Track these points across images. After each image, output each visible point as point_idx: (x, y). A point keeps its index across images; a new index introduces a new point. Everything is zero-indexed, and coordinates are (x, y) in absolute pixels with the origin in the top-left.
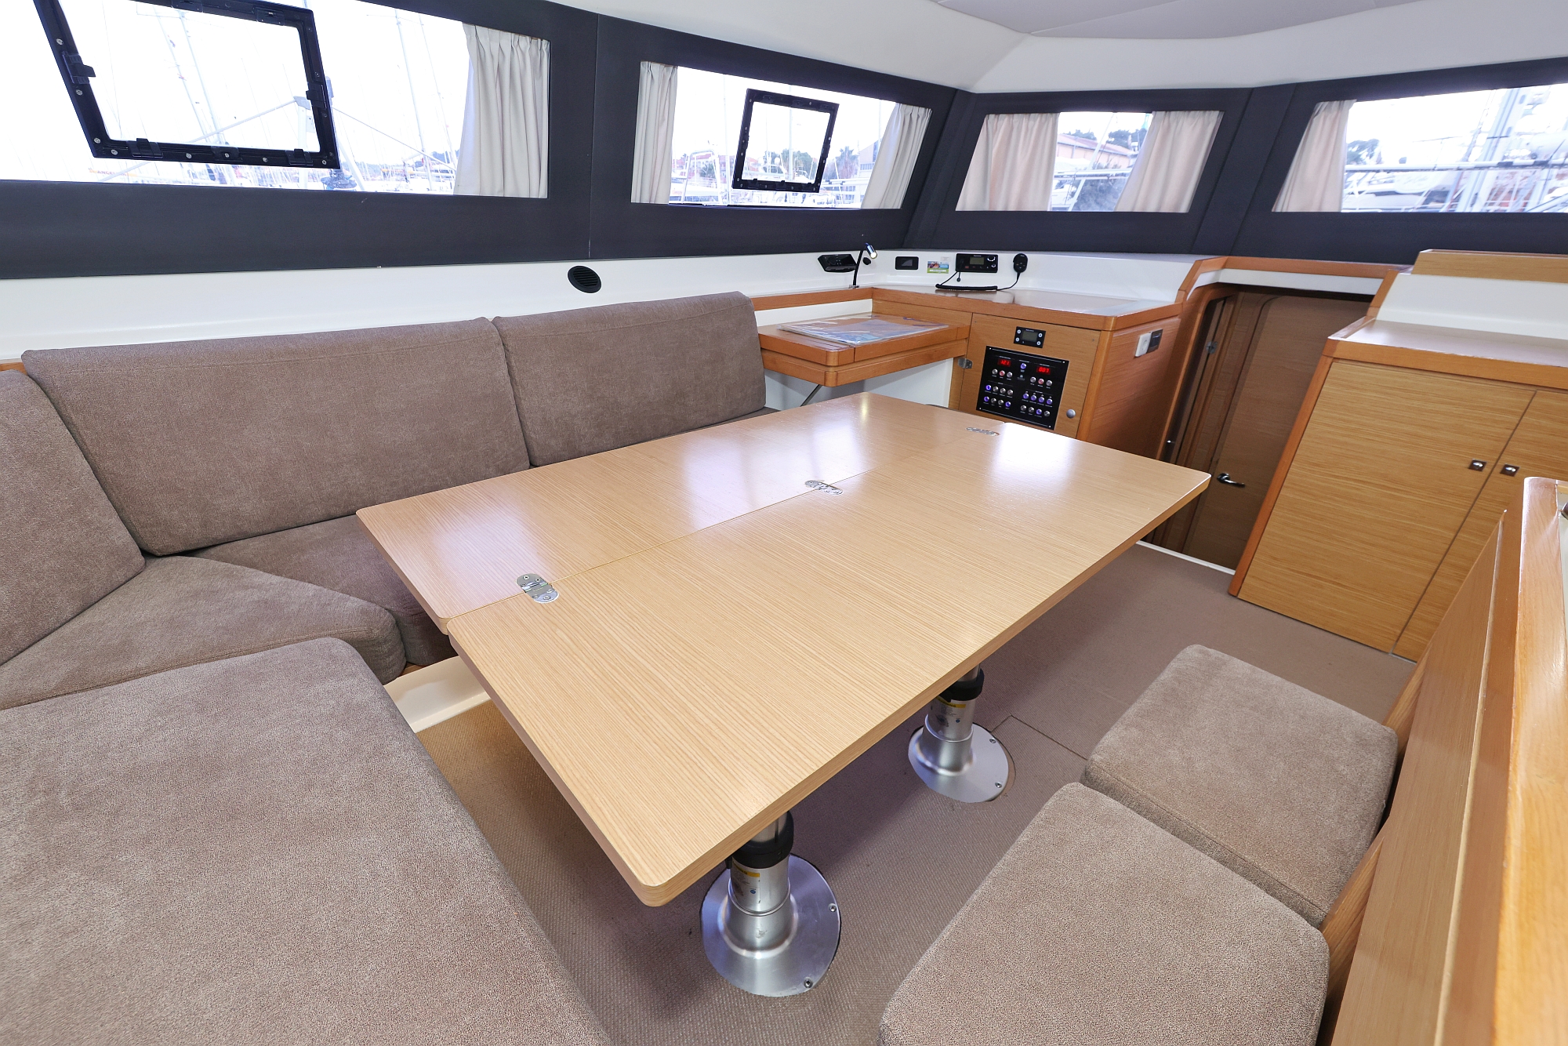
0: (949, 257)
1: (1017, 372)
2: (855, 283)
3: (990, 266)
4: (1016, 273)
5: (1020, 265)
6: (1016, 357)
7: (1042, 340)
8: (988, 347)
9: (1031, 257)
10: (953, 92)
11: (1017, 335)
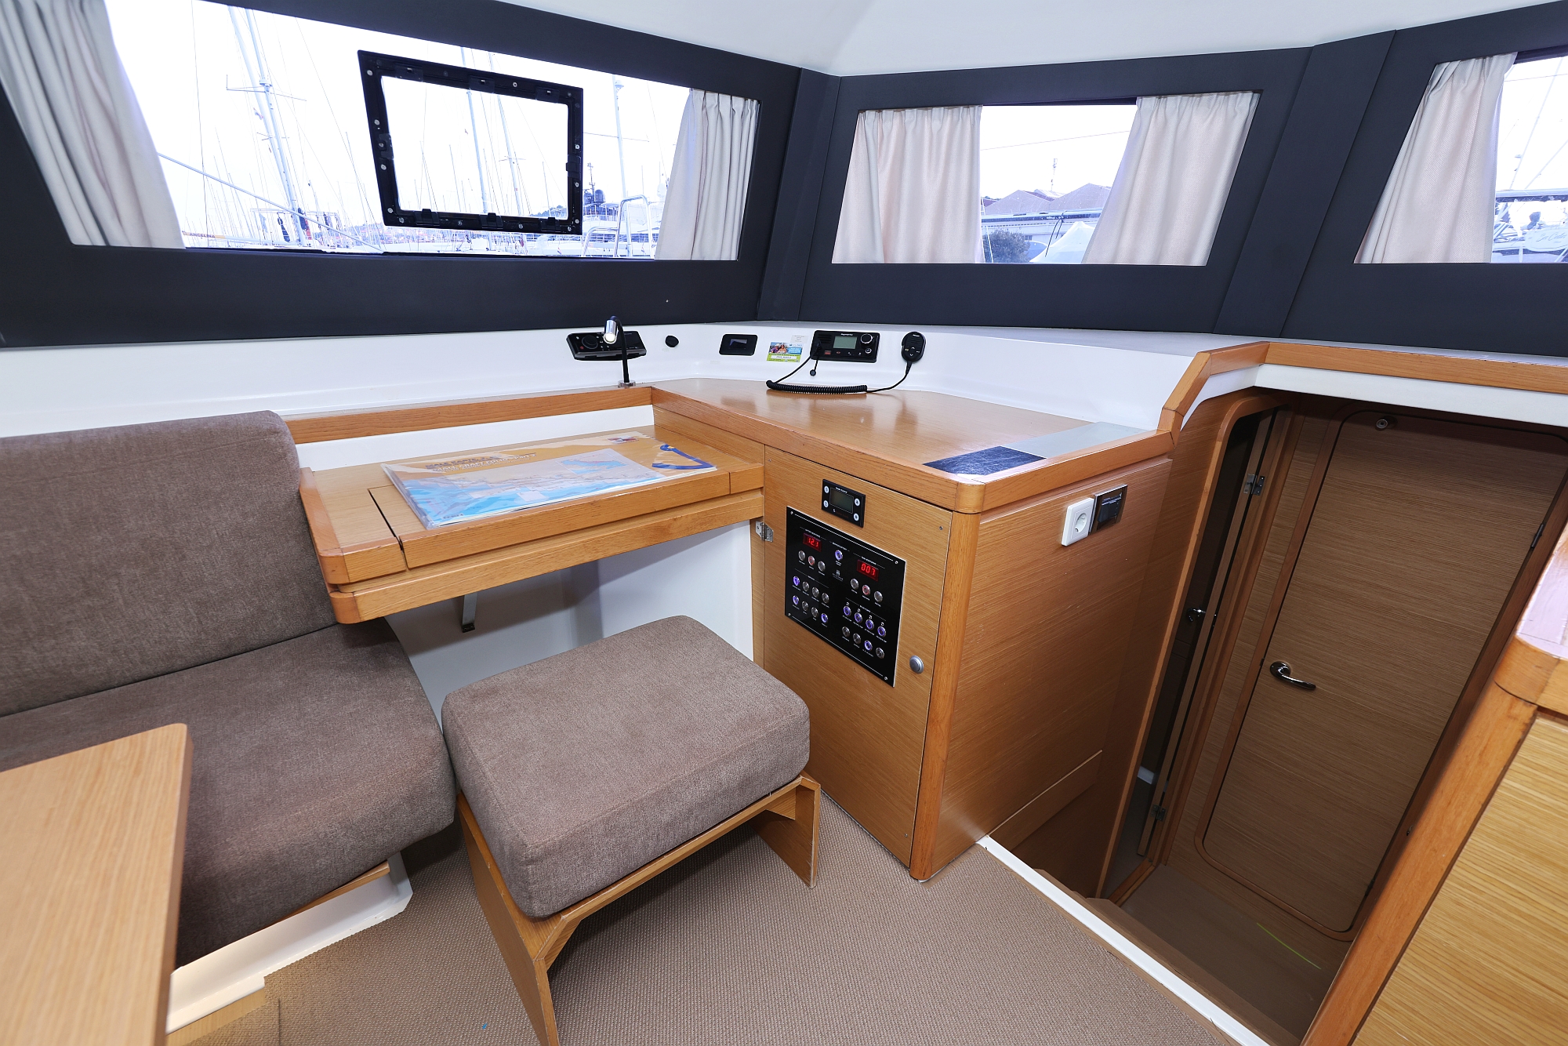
0: (802, 336)
1: (831, 564)
2: (625, 379)
3: (866, 350)
4: (905, 364)
5: (913, 350)
6: (828, 537)
7: (860, 511)
8: (789, 510)
9: (934, 337)
11: (825, 497)
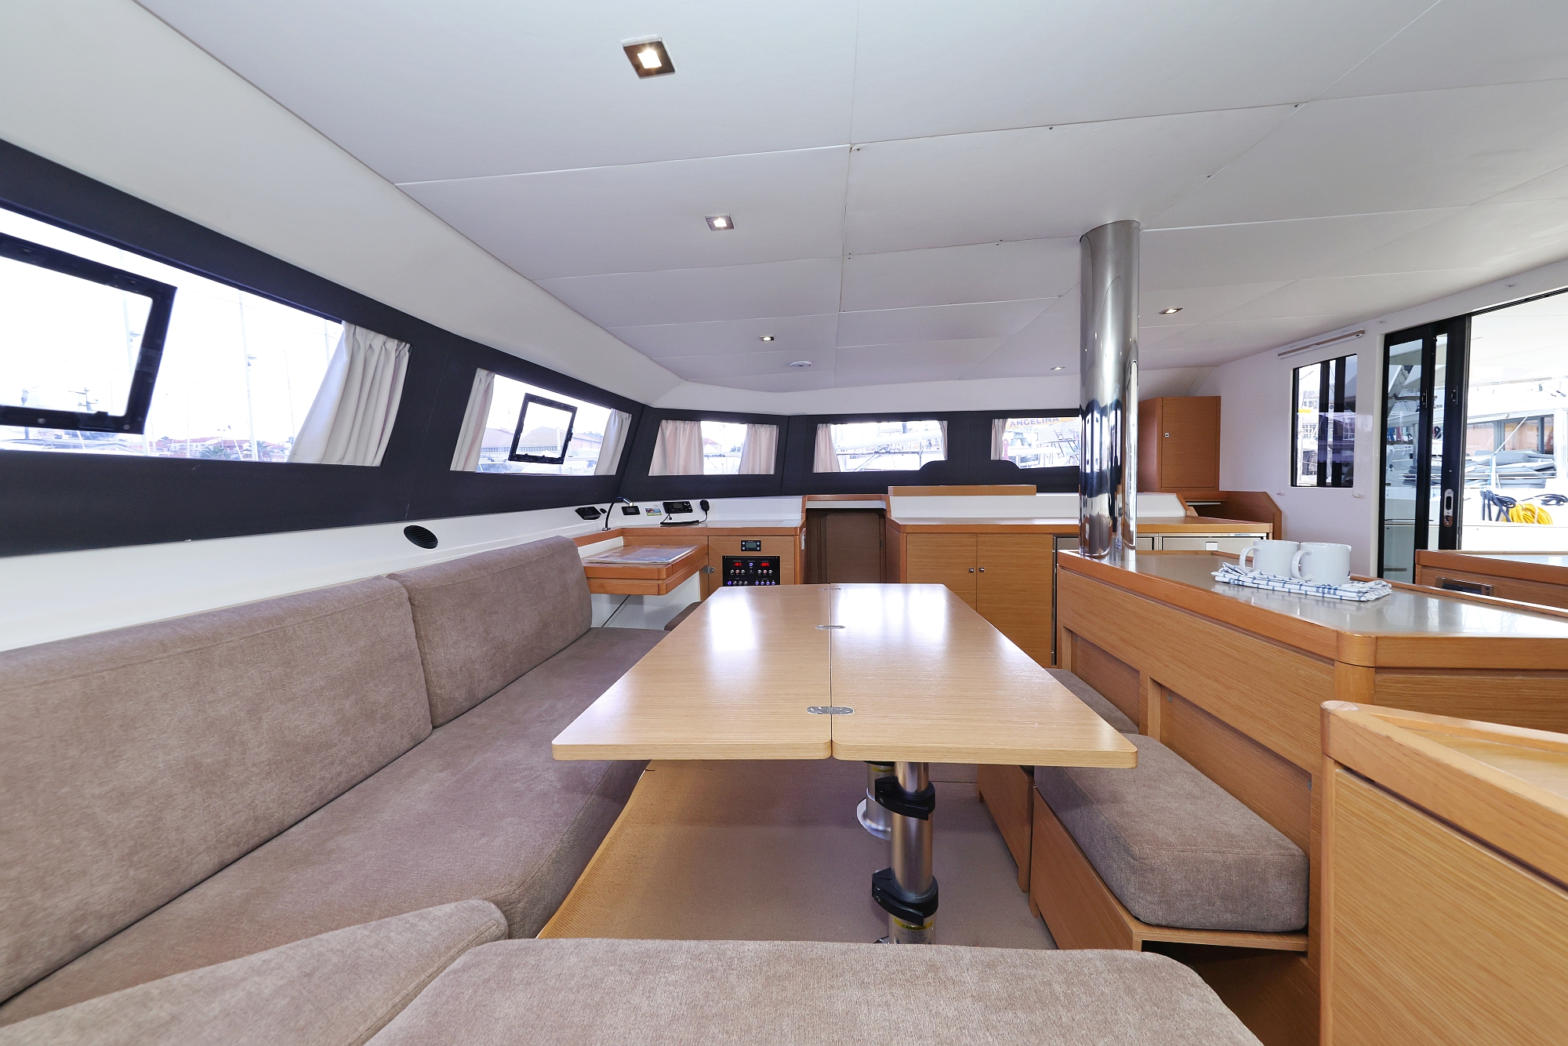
0: (658, 505)
1: (747, 568)
2: (606, 526)
3: (687, 509)
4: (705, 512)
5: (705, 507)
6: (745, 560)
7: (759, 546)
8: (724, 557)
9: (709, 501)
10: (644, 406)
11: (742, 546)
